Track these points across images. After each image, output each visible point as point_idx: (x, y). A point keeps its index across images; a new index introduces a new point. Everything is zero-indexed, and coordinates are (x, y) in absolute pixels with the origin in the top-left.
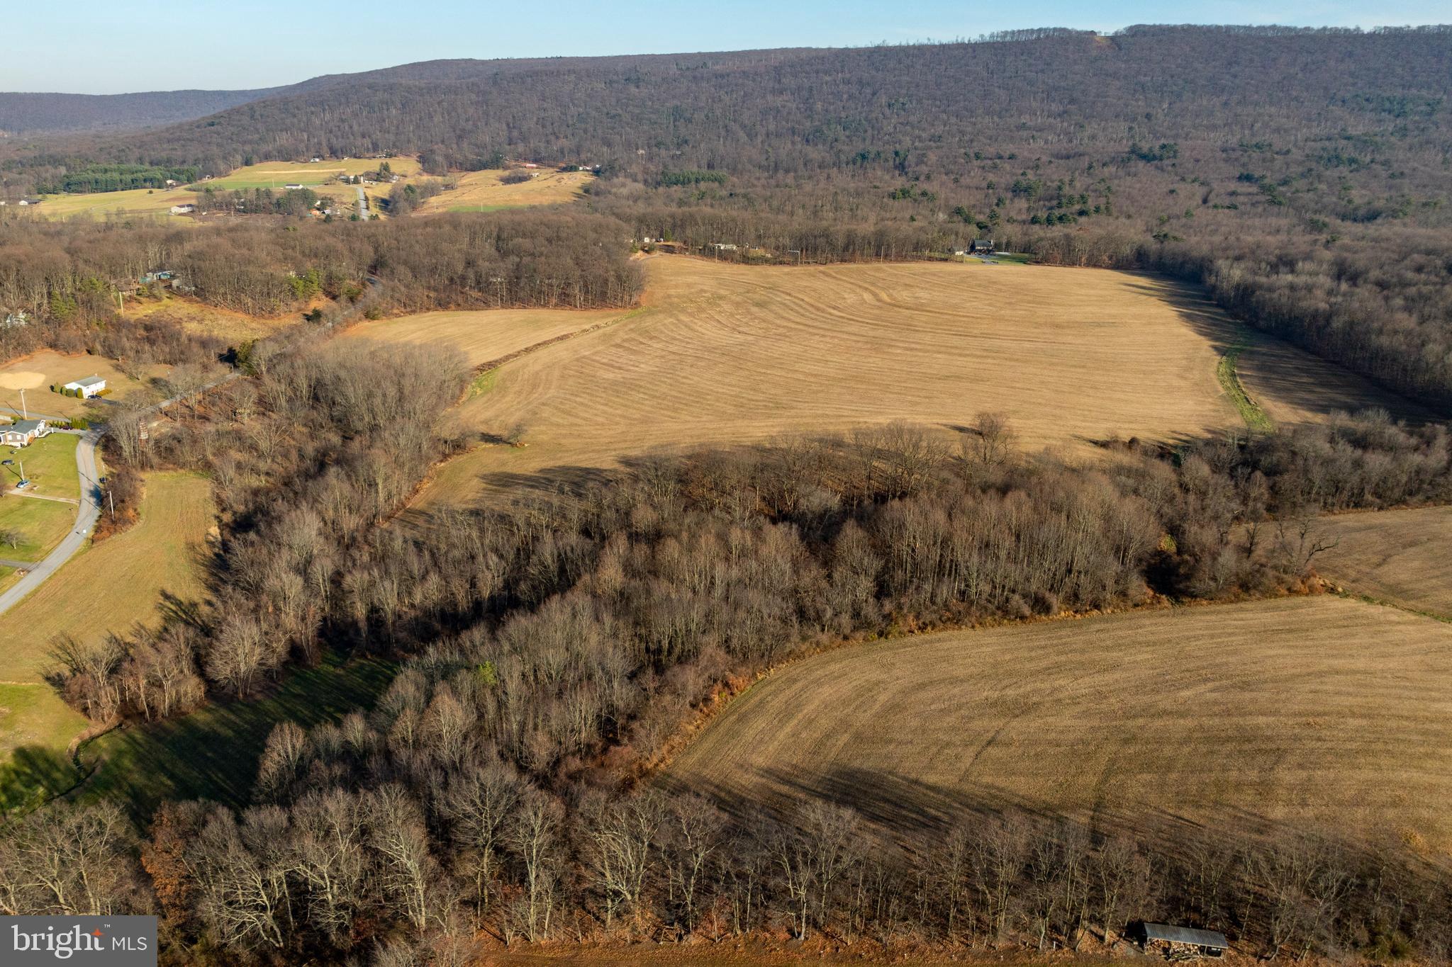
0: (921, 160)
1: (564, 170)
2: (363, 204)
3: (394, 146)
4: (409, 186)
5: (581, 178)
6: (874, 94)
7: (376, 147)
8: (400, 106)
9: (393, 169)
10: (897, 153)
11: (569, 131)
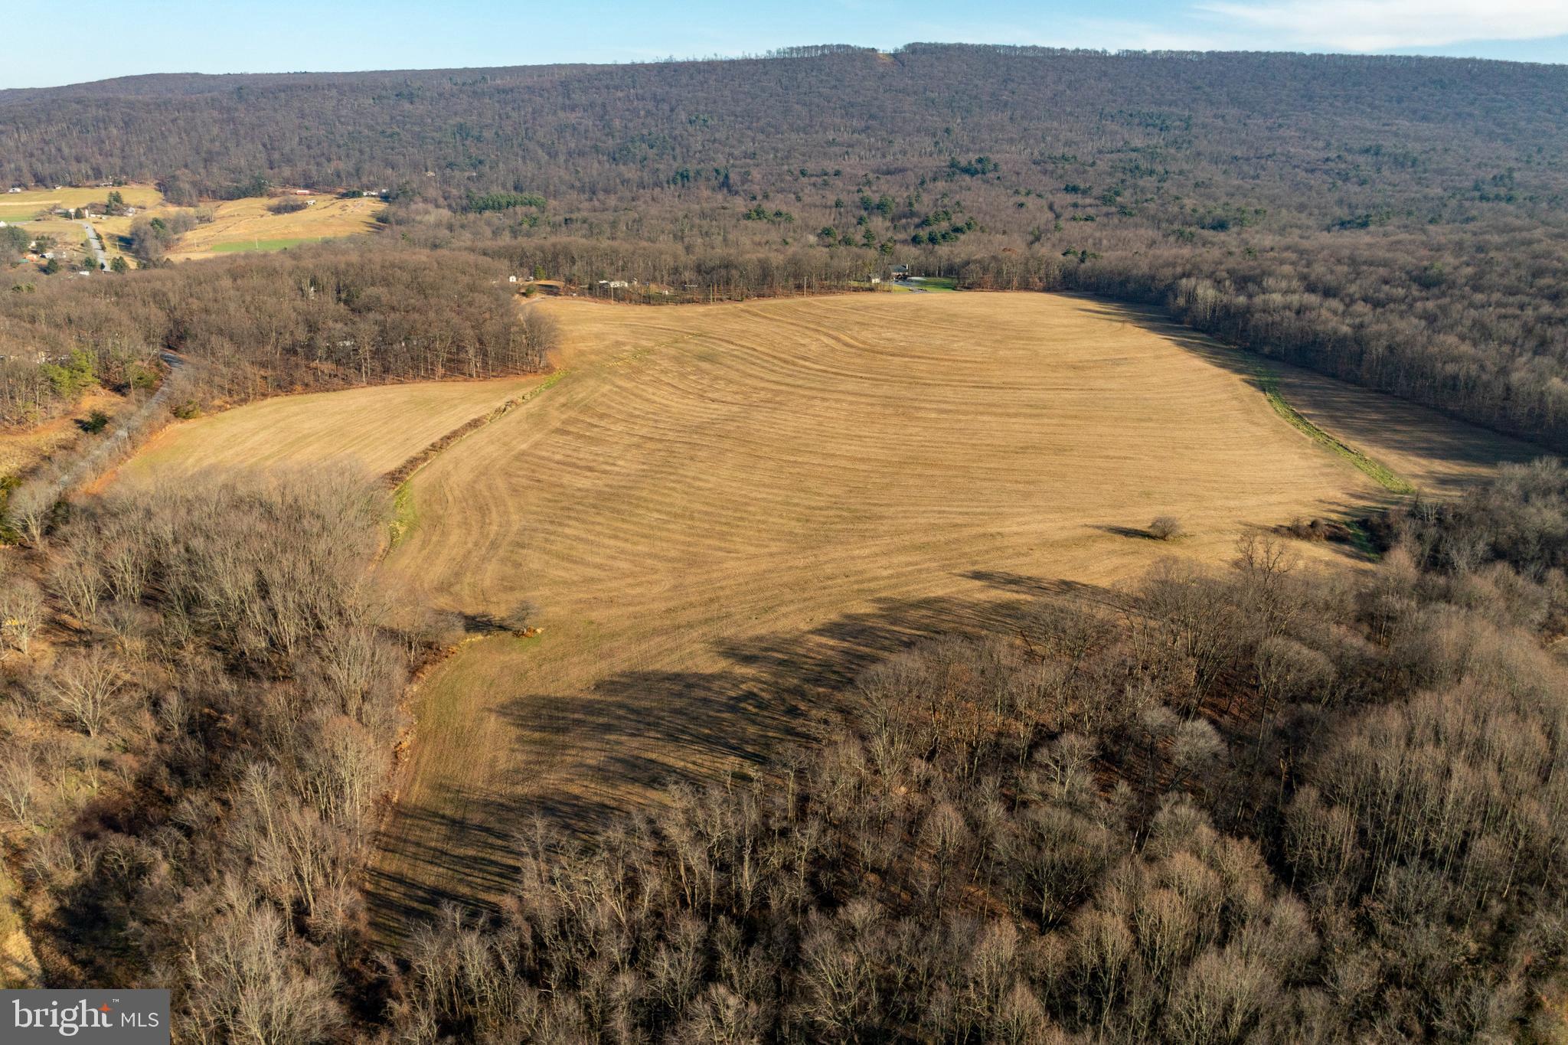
0: (745, 178)
1: (344, 196)
2: (95, 244)
3: (123, 171)
4: (156, 221)
5: (366, 206)
6: (672, 110)
7: (98, 174)
8: (121, 124)
9: (126, 199)
10: (717, 171)
11: (342, 152)
